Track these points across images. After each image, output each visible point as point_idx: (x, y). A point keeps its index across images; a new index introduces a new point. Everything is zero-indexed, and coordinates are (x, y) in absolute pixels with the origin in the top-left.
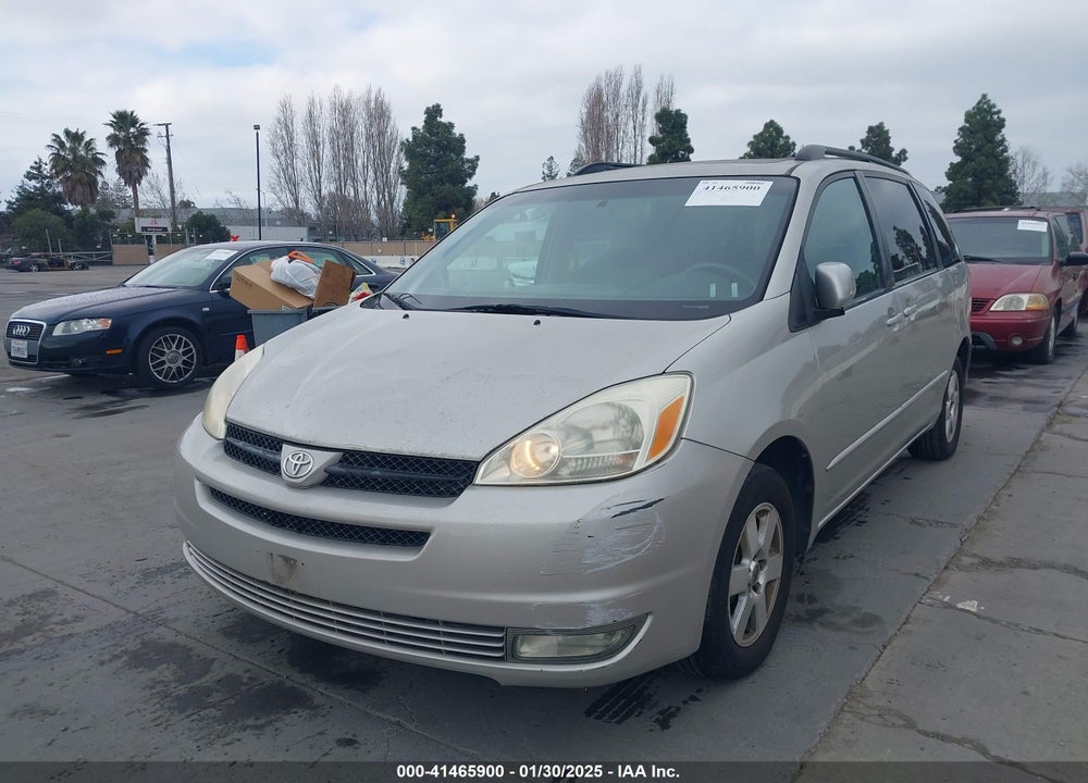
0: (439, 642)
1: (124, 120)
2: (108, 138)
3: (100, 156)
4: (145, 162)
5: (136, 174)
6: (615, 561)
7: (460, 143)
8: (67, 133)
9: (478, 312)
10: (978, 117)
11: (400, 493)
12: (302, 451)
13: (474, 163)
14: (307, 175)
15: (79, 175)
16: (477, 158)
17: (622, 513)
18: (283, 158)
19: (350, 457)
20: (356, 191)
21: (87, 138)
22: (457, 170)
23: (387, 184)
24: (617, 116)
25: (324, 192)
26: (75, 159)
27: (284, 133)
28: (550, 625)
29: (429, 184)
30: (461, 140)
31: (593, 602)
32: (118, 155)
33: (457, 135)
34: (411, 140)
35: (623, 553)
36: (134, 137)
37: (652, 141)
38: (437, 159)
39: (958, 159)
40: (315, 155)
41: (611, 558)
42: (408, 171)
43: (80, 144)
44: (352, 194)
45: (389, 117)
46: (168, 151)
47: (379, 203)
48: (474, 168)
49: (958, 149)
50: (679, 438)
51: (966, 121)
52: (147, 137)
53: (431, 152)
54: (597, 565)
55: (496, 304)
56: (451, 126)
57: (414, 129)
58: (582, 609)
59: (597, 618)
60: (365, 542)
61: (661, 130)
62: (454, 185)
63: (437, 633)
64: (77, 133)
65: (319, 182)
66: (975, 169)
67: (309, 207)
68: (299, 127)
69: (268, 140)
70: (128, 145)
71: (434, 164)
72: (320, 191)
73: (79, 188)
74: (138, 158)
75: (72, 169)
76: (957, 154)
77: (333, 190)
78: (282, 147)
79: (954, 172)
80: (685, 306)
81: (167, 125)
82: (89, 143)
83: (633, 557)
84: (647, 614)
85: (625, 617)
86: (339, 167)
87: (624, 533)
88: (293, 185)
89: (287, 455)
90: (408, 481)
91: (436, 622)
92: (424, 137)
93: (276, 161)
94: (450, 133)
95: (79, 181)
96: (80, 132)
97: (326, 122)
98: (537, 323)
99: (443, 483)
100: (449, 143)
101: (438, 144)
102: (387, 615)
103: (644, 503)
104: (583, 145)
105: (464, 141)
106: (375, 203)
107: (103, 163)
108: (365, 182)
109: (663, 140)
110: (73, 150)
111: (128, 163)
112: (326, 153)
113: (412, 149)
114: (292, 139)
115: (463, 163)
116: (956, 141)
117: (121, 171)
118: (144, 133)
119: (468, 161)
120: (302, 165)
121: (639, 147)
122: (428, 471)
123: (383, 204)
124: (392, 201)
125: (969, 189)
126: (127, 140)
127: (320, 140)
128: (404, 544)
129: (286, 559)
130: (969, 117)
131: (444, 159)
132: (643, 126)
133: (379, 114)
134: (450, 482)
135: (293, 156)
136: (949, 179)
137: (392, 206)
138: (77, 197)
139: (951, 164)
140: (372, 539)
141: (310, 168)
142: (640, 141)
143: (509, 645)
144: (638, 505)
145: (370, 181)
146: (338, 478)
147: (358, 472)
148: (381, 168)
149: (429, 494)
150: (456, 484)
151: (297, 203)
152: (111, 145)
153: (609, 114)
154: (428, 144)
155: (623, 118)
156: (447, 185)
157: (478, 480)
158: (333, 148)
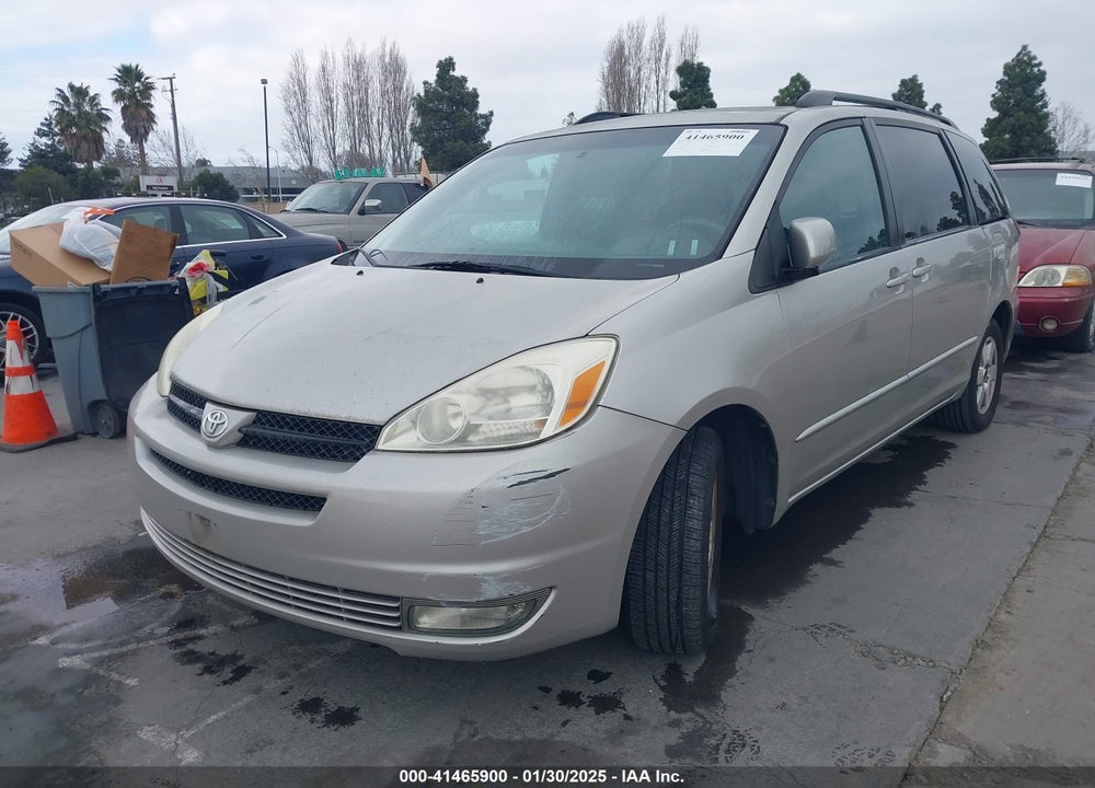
0: (339, 609)
1: (129, 75)
2: (114, 93)
3: (104, 112)
4: (151, 118)
5: (143, 131)
6: (510, 532)
7: (473, 97)
8: (71, 87)
9: (435, 269)
10: (1017, 70)
11: (306, 456)
12: (220, 410)
13: (488, 118)
14: (321, 133)
15: (84, 131)
16: (491, 113)
17: (520, 483)
18: (295, 114)
19: (264, 417)
20: (371, 148)
21: (92, 94)
22: (470, 126)
23: (403, 141)
24: (639, 70)
25: (339, 150)
26: (79, 115)
27: (297, 88)
28: (444, 597)
29: (441, 141)
30: (475, 95)
31: (485, 575)
32: (124, 110)
33: (471, 89)
34: (422, 94)
35: (521, 525)
36: (139, 91)
37: (673, 95)
38: (449, 115)
39: (995, 114)
40: (329, 111)
41: (505, 530)
42: (420, 127)
43: (84, 100)
44: (367, 151)
45: (405, 72)
46: (173, 106)
47: (395, 161)
48: (488, 124)
49: (996, 103)
50: (595, 405)
51: (1005, 73)
52: (152, 92)
53: (444, 107)
54: (492, 537)
55: (451, 261)
56: (464, 79)
57: (425, 83)
58: (473, 582)
59: (492, 591)
60: (272, 504)
61: (683, 84)
62: (466, 142)
63: (338, 600)
64: (81, 88)
65: (333, 140)
66: (1013, 125)
67: (323, 164)
68: (312, 81)
69: (281, 96)
70: (134, 100)
71: (446, 119)
72: (334, 149)
73: (84, 146)
74: (144, 114)
75: (76, 125)
76: (994, 109)
77: (348, 148)
78: (295, 103)
79: (991, 128)
80: (640, 265)
81: (171, 80)
82: (94, 98)
83: (531, 529)
84: (551, 588)
85: (523, 591)
86: (353, 124)
87: (520, 504)
88: (306, 143)
89: (209, 414)
90: (315, 444)
91: (335, 589)
92: (435, 91)
93: (288, 117)
94: (463, 87)
95: (85, 137)
96: (84, 87)
97: (340, 76)
98: (480, 281)
99: (347, 448)
100: (463, 98)
101: (451, 100)
102: (292, 580)
103: (546, 473)
104: (604, 99)
105: (477, 96)
106: (390, 161)
107: (108, 119)
108: (380, 140)
109: (684, 94)
110: (78, 106)
111: (133, 119)
112: (340, 108)
113: (424, 105)
114: (305, 95)
115: (477, 119)
116: (993, 96)
117: (127, 128)
118: (149, 87)
119: (482, 116)
120: (315, 124)
121: (661, 103)
122: (334, 434)
123: (399, 161)
124: (408, 159)
125: (1007, 147)
126: (132, 95)
127: (334, 95)
128: (306, 508)
129: (202, 519)
130: (1008, 69)
131: (458, 114)
132: (665, 81)
133: (394, 68)
134: (354, 446)
135: (307, 112)
136: (985, 136)
137: (408, 163)
138: (83, 155)
139: (988, 119)
140: (277, 502)
141: (324, 126)
142: (663, 95)
143: (405, 615)
144: (541, 475)
145: (385, 139)
146: (252, 439)
147: (268, 432)
148: (396, 124)
149: (334, 457)
150: (359, 449)
151: (311, 161)
152: (117, 101)
153: (631, 68)
154: (440, 98)
155: (645, 73)
156: (460, 141)
157: (380, 445)
158: (347, 104)
